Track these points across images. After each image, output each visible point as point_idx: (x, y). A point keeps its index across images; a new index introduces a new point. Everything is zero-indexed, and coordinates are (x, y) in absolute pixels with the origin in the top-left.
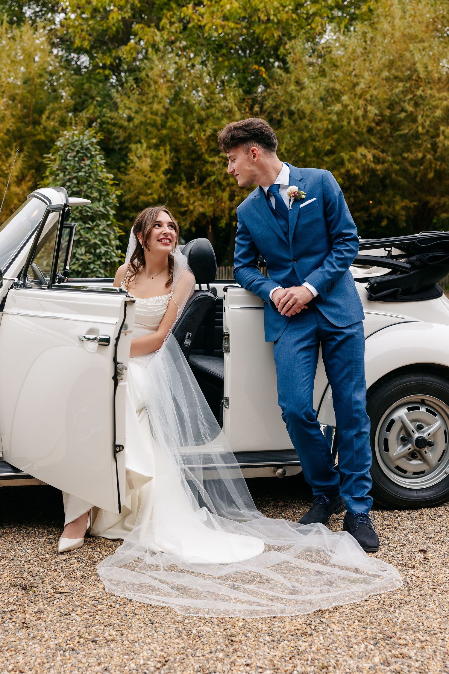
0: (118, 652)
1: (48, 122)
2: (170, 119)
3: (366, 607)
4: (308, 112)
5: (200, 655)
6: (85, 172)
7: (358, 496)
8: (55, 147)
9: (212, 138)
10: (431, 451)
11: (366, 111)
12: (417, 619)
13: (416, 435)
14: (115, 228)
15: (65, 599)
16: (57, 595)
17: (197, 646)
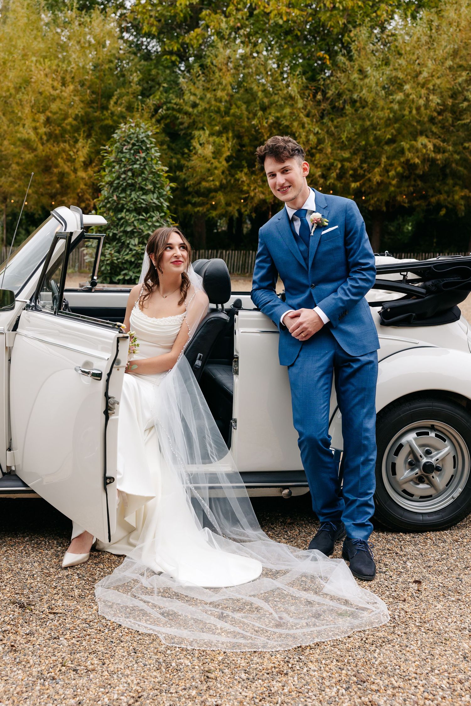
0: (96, 684)
1: (116, 108)
2: (234, 106)
3: (347, 645)
4: (370, 100)
5: (174, 691)
6: (140, 165)
7: (358, 522)
8: (112, 139)
9: (275, 125)
10: (439, 476)
11: (428, 100)
12: (395, 661)
13: (424, 460)
14: (168, 219)
15: (58, 621)
16: (51, 616)
17: (173, 681)
